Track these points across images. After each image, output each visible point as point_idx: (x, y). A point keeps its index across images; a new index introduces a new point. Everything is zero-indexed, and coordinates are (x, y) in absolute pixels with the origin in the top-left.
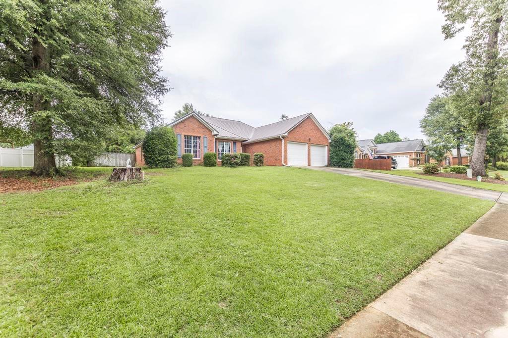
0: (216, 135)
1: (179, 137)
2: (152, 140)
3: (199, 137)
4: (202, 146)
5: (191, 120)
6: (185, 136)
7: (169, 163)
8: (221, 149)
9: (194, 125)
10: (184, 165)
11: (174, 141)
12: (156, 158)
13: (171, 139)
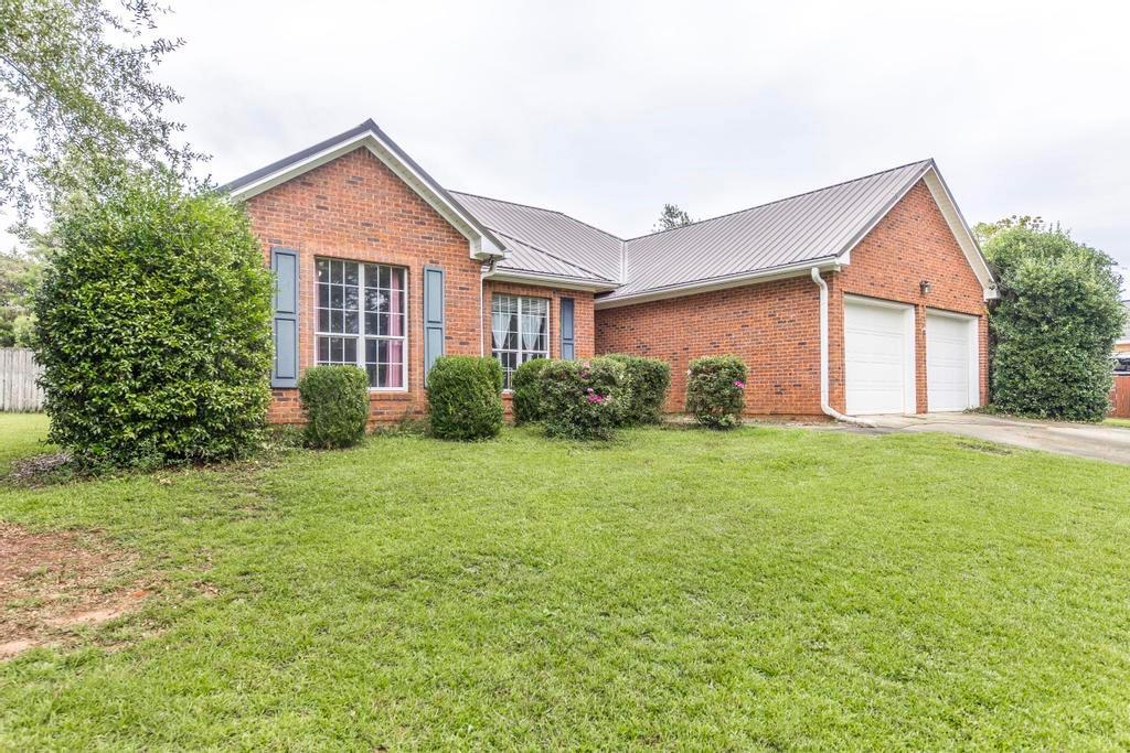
0: (490, 260)
1: (285, 264)
2: (96, 277)
3: (400, 270)
4: (416, 315)
5: (354, 169)
6: (318, 258)
7: (217, 433)
8: (501, 332)
9: (373, 201)
10: (315, 440)
11: (249, 289)
12: (121, 399)
13: (225, 275)
